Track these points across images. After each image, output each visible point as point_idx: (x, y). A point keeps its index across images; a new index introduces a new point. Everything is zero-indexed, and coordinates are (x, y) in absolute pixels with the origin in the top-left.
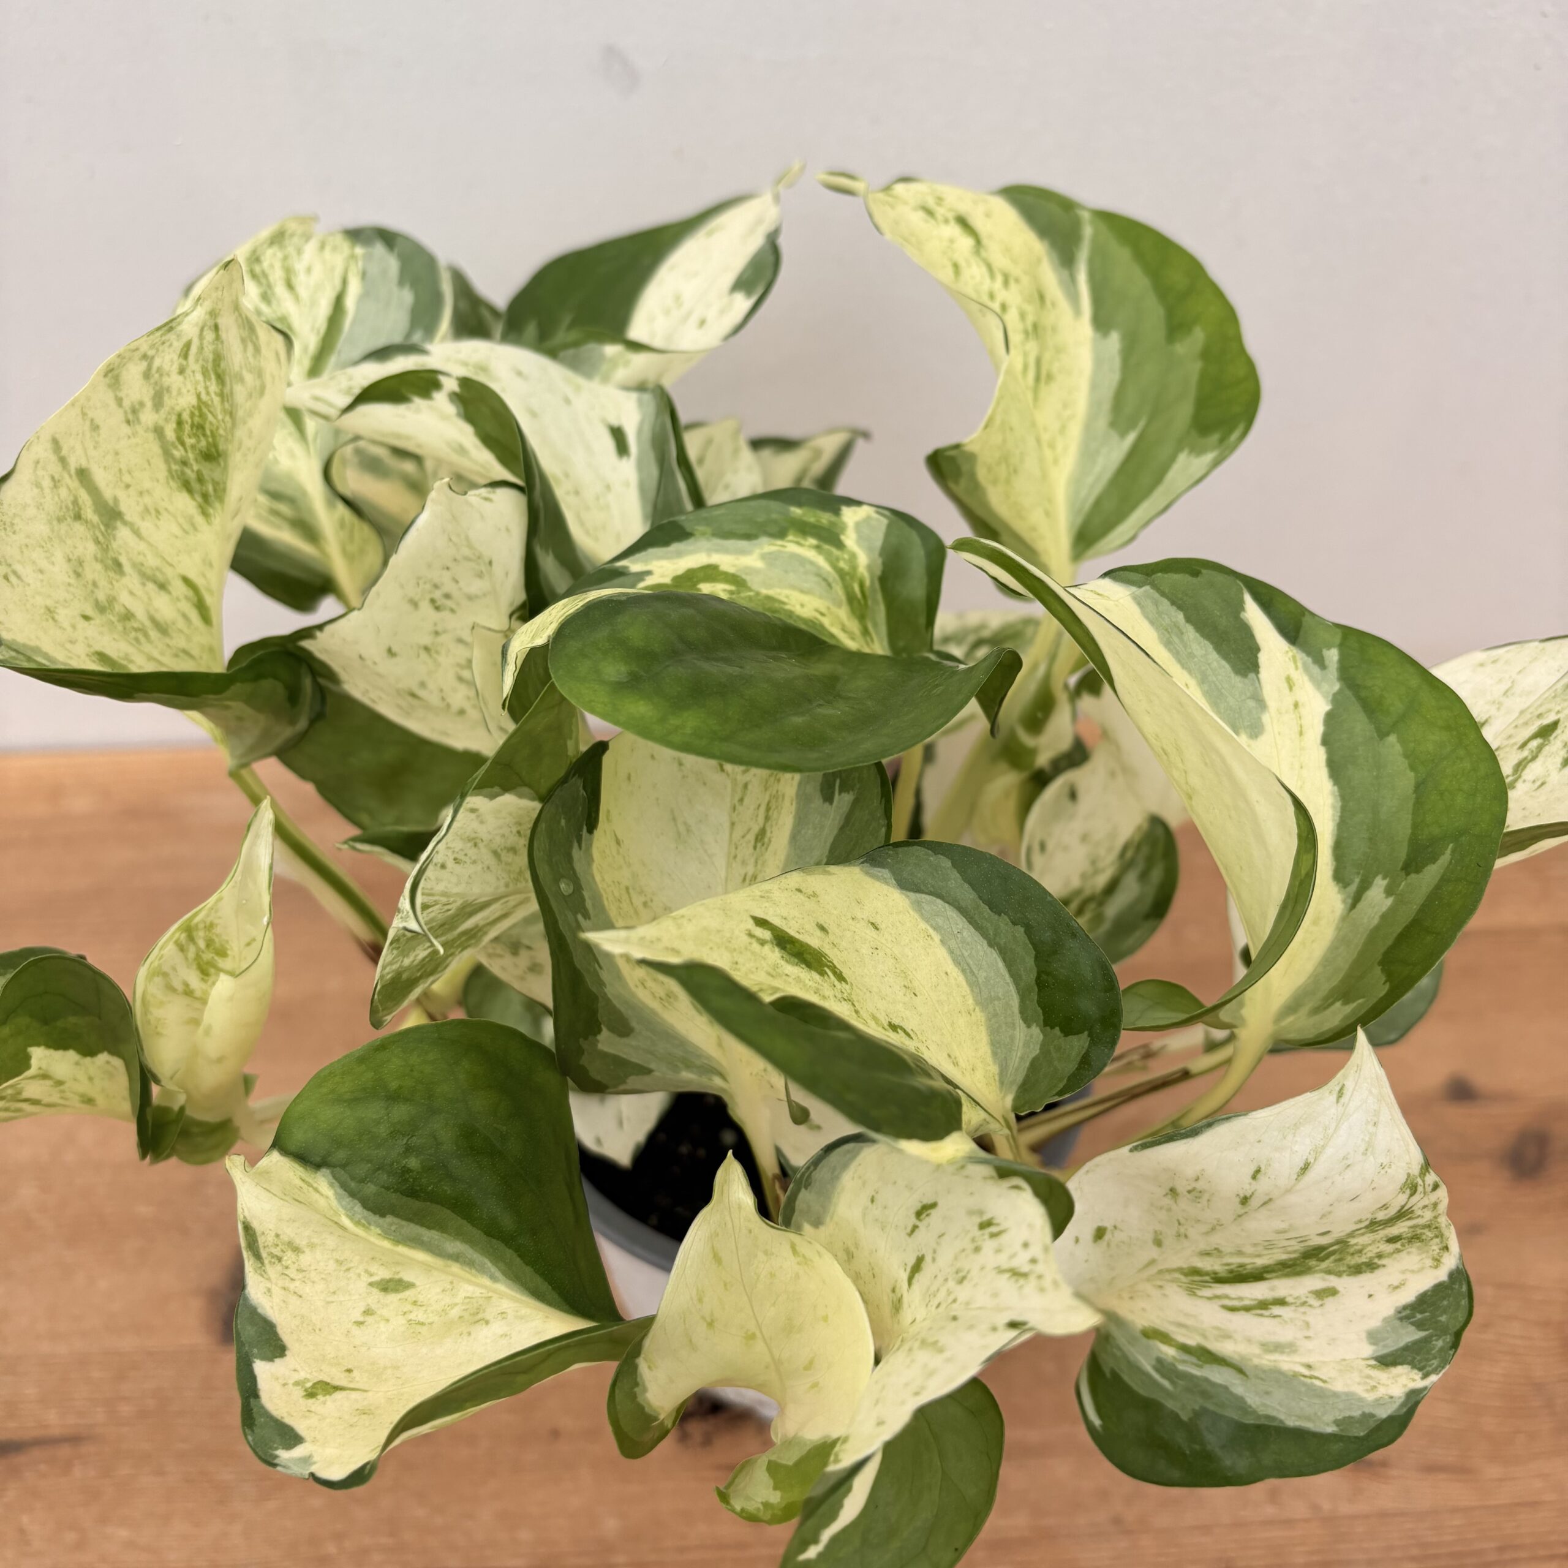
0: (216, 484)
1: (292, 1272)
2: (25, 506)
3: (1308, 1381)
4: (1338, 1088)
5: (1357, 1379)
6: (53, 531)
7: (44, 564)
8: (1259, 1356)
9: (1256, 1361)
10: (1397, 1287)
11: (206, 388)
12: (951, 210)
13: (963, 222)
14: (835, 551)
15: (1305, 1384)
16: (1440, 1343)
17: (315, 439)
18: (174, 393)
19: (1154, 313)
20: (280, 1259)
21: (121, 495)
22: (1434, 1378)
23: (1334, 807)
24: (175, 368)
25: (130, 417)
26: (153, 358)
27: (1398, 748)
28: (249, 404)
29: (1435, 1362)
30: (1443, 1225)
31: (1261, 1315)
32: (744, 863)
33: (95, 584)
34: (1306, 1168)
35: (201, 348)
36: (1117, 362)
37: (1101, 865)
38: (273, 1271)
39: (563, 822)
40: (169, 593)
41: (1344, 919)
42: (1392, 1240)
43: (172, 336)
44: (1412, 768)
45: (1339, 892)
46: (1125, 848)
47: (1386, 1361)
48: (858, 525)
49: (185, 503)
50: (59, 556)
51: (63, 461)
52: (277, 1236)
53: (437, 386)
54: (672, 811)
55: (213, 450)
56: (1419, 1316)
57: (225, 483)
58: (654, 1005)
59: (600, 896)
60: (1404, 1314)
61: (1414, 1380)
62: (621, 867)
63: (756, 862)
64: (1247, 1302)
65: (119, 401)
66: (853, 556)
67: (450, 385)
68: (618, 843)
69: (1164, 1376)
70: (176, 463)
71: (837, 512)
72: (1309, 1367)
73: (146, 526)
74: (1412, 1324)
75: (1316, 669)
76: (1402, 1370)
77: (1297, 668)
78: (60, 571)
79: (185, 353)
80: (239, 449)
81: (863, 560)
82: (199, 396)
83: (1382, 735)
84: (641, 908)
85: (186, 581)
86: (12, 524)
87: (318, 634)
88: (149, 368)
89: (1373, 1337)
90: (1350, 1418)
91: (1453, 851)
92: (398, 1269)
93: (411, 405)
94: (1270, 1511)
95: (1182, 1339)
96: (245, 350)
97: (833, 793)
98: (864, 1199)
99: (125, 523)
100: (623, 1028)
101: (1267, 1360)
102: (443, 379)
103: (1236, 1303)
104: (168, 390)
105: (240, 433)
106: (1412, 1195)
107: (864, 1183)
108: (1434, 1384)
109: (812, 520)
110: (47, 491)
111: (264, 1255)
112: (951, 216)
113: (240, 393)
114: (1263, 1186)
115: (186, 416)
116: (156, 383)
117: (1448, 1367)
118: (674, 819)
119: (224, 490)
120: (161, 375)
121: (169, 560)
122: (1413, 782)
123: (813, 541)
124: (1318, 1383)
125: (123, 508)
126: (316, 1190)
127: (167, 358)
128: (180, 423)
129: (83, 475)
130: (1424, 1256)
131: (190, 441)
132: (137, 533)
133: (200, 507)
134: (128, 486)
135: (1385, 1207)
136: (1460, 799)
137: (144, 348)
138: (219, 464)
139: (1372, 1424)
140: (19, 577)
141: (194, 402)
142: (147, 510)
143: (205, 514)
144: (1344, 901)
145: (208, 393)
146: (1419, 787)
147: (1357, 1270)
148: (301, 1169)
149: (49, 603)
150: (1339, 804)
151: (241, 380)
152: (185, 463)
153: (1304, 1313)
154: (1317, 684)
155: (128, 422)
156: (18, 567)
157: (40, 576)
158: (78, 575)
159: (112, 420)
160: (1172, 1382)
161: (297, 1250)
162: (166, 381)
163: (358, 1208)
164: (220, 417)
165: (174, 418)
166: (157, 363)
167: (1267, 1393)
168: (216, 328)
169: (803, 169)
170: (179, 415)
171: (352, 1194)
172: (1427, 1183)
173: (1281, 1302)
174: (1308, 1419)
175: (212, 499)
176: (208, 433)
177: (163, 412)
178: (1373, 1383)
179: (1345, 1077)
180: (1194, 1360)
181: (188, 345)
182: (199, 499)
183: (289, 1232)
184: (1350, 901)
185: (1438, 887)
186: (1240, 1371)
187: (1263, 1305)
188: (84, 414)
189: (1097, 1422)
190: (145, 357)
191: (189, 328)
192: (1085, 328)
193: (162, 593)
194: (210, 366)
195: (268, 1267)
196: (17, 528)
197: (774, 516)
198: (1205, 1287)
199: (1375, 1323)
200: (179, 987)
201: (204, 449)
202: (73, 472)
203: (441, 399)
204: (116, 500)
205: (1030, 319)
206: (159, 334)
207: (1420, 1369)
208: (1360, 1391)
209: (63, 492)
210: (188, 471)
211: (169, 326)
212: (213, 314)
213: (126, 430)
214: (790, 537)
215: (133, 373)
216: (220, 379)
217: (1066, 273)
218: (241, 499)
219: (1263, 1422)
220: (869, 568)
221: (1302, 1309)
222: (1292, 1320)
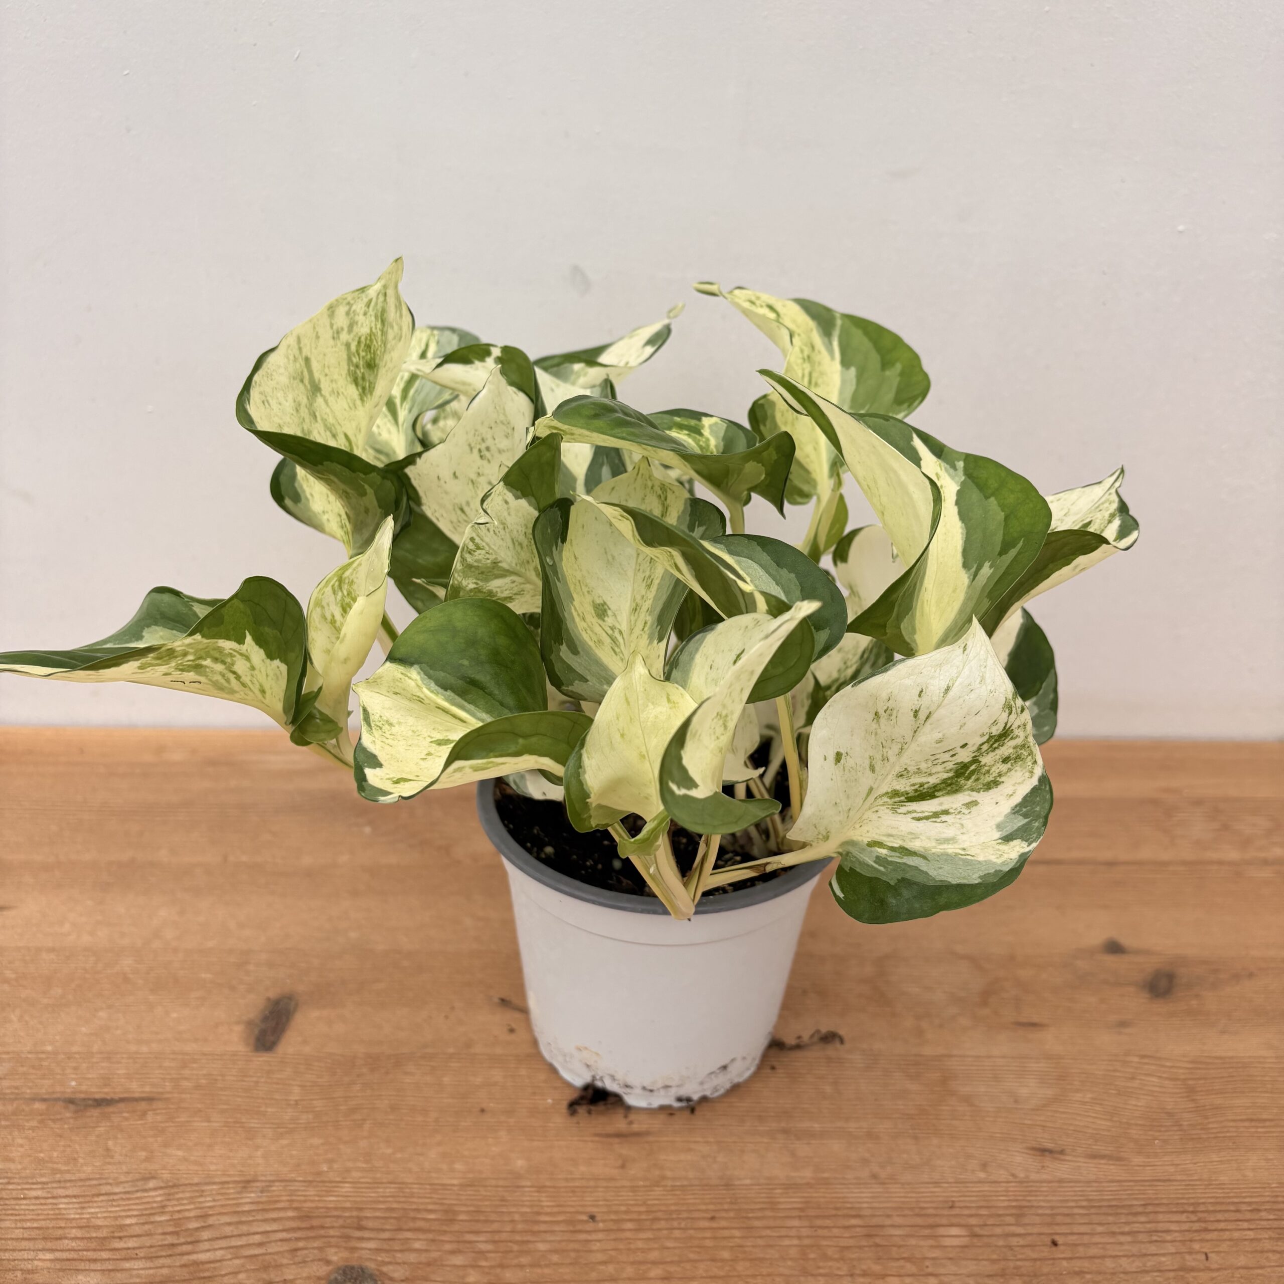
0: (370, 383)
1: (387, 735)
2: (279, 367)
3: (963, 857)
4: (963, 645)
5: (992, 852)
6: (290, 382)
7: (282, 400)
8: (935, 847)
9: (934, 850)
10: (1012, 795)
11: (376, 325)
12: (764, 302)
13: (771, 308)
14: (698, 437)
15: (963, 860)
16: (1037, 824)
17: (403, 424)
18: (359, 326)
19: (874, 359)
20: (381, 728)
21: (323, 379)
22: (1034, 845)
23: (962, 534)
24: (362, 312)
25: (335, 335)
26: (352, 305)
27: (995, 502)
28: (393, 342)
29: (1035, 835)
30: (1032, 745)
31: (936, 822)
32: (644, 571)
33: (304, 419)
34: (948, 689)
35: (376, 304)
36: (854, 381)
37: (849, 663)
38: (377, 733)
39: (549, 530)
40: (337, 441)
41: (969, 587)
42: (1005, 760)
43: (363, 295)
44: (1003, 511)
45: (966, 573)
46: (864, 652)
47: (1007, 839)
48: (711, 426)
49: (353, 391)
50: (290, 397)
51: (300, 349)
52: (381, 717)
53: (489, 353)
54: (605, 549)
55: (373, 362)
56: (1024, 810)
57: (375, 384)
58: (591, 644)
59: (566, 578)
60: (1016, 810)
61: (1023, 847)
62: (576, 570)
63: (651, 569)
64: (927, 814)
65: (332, 325)
66: (708, 440)
67: (496, 352)
68: (576, 558)
69: (880, 865)
70: (353, 365)
71: (700, 420)
72: (964, 849)
73: (331, 400)
74: (1021, 815)
75: (952, 471)
76: (1017, 842)
77: (941, 469)
78: (289, 405)
79: (368, 305)
80: (385, 366)
81: (713, 442)
82: (371, 329)
83: (987, 498)
84: (586, 593)
85: (346, 436)
86: (272, 375)
87: (418, 460)
88: (350, 310)
89: (999, 827)
90: (988, 874)
91: (1024, 541)
92: (448, 734)
93: (473, 365)
94: (982, 1175)
95: (890, 844)
96: (396, 312)
97: (694, 528)
98: (707, 668)
99: (322, 395)
100: (574, 650)
101: (939, 849)
102: (493, 349)
103: (920, 815)
104: (357, 323)
105: (387, 357)
106: (1010, 714)
107: (707, 658)
108: (1035, 848)
109: (686, 423)
110: (291, 362)
111: (373, 725)
112: (764, 304)
113: (391, 334)
114: (925, 701)
115: (363, 339)
116: (351, 319)
117: (1042, 837)
118: (606, 553)
119: (374, 388)
120: (355, 315)
121: (340, 421)
122: (1003, 517)
123: (687, 432)
124: (969, 857)
125: (322, 386)
126: (410, 678)
127: (359, 306)
128: (359, 342)
129: (307, 360)
130: (1024, 771)
131: (362, 354)
132: (326, 402)
133: (360, 395)
134: (326, 375)
135: (995, 722)
136: (1027, 520)
137: (349, 299)
138: (374, 371)
139: (1001, 875)
140: (269, 404)
141: (368, 331)
142: (333, 391)
143: (362, 400)
144: (969, 578)
145: (376, 328)
146: (1007, 518)
147: (988, 786)
148: (402, 668)
149: (281, 422)
150: (965, 532)
151: (392, 327)
152: (357, 366)
153: (960, 819)
154: (953, 478)
155: (334, 338)
156: (269, 398)
157: (280, 407)
158: (297, 411)
159: (326, 334)
160: (885, 867)
161: (391, 725)
162: (357, 318)
163: (433, 685)
164: (379, 343)
165: (357, 339)
166: (354, 307)
167: (941, 868)
168: (385, 295)
169: (684, 307)
170: (360, 338)
171: (430, 677)
172: (1017, 706)
173: (946, 812)
174: (964, 878)
175: (367, 391)
176: (372, 351)
177: (352, 335)
178: (1000, 853)
179: (967, 639)
180: (898, 855)
181: (370, 301)
182: (360, 390)
183: (387, 715)
184: (972, 577)
185: (1016, 556)
186: (925, 858)
187: (936, 815)
188: (314, 328)
189: (841, 895)
190: (349, 303)
191: (372, 293)
192: (837, 365)
193: (334, 439)
194: (379, 314)
195: (374, 730)
196: (273, 377)
197: (665, 421)
198: (902, 806)
199: (1000, 819)
200: (329, 617)
201: (368, 361)
202: (304, 357)
203: (490, 362)
204: (319, 381)
205: (806, 353)
206: (357, 293)
207: (1026, 841)
208: (993, 858)
209: (298, 365)
210: (358, 371)
211: (363, 290)
212: (385, 287)
213: (331, 342)
214: (674, 430)
215: (341, 310)
216: (383, 322)
217: (826, 340)
218: (380, 397)
219: (938, 884)
220: (716, 446)
221: (958, 816)
222: (953, 823)
